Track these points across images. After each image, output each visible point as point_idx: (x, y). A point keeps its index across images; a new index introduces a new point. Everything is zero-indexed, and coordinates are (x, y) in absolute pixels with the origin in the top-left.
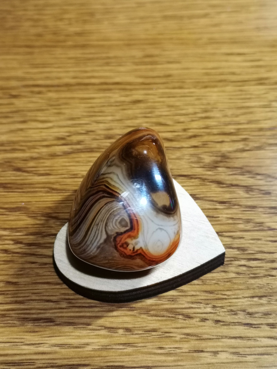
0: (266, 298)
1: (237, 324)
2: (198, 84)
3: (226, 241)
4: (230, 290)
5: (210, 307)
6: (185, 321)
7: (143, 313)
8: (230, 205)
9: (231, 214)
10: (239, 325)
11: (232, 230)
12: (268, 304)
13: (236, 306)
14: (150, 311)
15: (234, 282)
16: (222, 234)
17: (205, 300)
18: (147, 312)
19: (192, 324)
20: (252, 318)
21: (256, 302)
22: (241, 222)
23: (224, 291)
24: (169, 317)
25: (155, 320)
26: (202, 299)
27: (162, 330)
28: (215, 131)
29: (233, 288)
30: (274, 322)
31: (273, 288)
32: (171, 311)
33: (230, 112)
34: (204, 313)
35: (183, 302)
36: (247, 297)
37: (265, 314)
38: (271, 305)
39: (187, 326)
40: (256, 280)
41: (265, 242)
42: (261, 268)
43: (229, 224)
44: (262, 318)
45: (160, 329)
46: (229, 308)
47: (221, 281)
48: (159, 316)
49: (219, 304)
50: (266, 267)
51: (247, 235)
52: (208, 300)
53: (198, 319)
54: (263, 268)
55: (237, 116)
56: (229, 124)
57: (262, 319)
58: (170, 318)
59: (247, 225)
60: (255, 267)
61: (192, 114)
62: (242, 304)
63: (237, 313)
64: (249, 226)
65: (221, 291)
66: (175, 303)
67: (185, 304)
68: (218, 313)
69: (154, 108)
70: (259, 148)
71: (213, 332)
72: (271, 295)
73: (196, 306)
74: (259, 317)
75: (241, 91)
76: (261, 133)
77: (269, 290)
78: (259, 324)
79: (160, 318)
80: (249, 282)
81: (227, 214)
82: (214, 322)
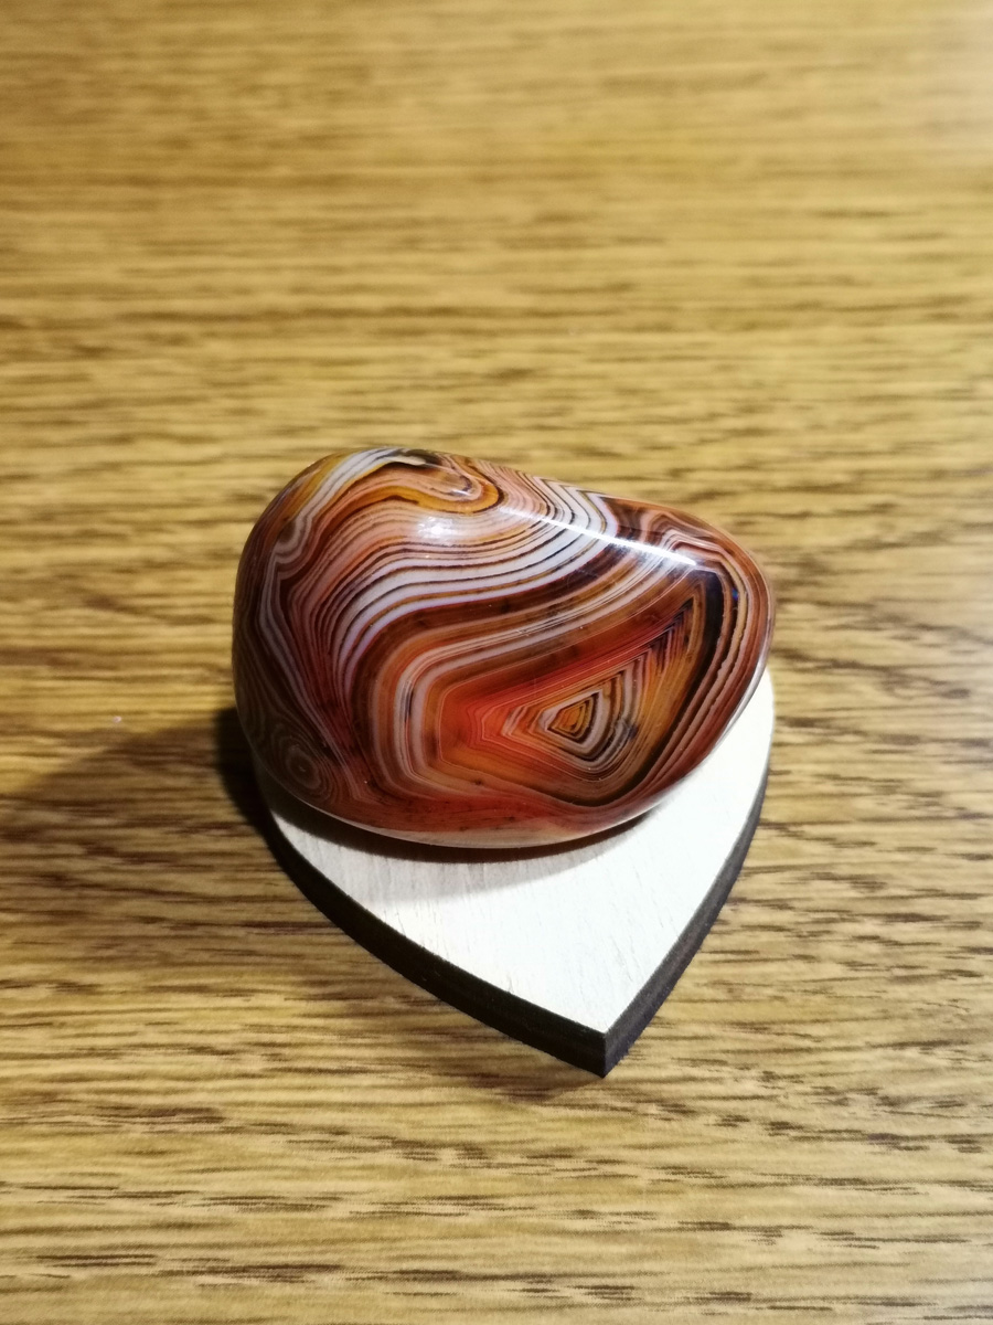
0: (948, 1048)
1: (845, 1135)
2: (722, 316)
3: (813, 855)
4: (825, 1021)
5: (753, 1078)
6: (667, 1125)
7: (525, 1095)
8: (827, 731)
9: (832, 762)
10: (852, 1139)
11: (833, 818)
12: (953, 1068)
13: (843, 1074)
14: (547, 1089)
15: (839, 992)
16: (799, 829)
17: (739, 1052)
18: (539, 1092)
19: (693, 1135)
20: (898, 1116)
21: (911, 1061)
22: (864, 790)
23: (802, 1022)
24: (614, 1109)
25: (567, 1119)
26: (728, 1051)
27: (590, 1153)
28: (781, 479)
29: (835, 1012)
30: (974, 1131)
31: (970, 1016)
32: (620, 1090)
33: (831, 415)
34: (734, 1098)
35: (663, 1060)
36: (880, 1046)
37: (941, 1102)
38: (963, 1073)
39: (676, 1139)
40: (914, 988)
41: (947, 861)
42: (931, 948)
43: (823, 795)
44: (932, 1115)
45: (582, 1148)
46: (819, 1082)
47: (793, 991)
48: (580, 1107)
49: (784, 1065)
50: (948, 945)
51: (885, 834)
52: (747, 1052)
53: (712, 1119)
54: (938, 949)
55: (857, 426)
56: (830, 454)
57: (932, 1120)
58: (616, 1114)
59: (885, 799)
60: (909, 944)
61: (703, 419)
62: (866, 1067)
63: (846, 1099)
64: (893, 805)
65: (793, 1022)
66: (636, 1062)
67: (671, 1066)
68: (782, 1099)
69: (570, 396)
70: (931, 538)
71: (765, 1162)
72: (965, 1038)
73: (707, 1074)
74: (921, 1114)
75: (872, 340)
76: (939, 487)
77: (957, 1021)
78: (922, 1138)
79: (581, 1113)
80: (890, 996)
81: (818, 762)
82: (769, 1127)
